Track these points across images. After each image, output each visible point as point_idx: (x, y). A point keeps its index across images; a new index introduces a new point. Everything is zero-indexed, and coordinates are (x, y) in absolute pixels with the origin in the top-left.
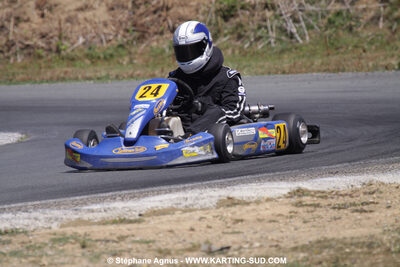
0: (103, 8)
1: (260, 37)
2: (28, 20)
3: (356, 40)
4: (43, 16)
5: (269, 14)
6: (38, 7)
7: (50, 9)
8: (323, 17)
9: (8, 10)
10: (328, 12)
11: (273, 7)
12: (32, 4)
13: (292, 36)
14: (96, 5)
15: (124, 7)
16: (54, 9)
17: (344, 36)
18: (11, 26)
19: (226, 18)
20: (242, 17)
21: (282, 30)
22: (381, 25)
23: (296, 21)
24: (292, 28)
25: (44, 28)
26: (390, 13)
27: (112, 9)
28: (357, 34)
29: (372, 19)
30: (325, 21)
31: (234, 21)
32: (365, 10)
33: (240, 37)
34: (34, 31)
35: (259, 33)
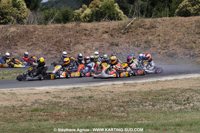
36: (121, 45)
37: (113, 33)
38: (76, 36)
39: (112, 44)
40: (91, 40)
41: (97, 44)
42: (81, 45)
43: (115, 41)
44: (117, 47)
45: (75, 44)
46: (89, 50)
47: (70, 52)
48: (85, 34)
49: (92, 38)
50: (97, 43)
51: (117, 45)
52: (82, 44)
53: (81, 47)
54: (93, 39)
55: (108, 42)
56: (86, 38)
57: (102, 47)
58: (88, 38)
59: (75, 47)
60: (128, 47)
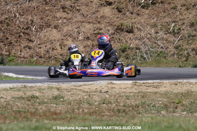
0: (82, 47)
1: (134, 59)
2: (56, 49)
3: (166, 61)
4: (61, 48)
5: (138, 51)
6: (60, 45)
7: (64, 46)
8: (156, 53)
9: (50, 46)
10: (158, 51)
11: (139, 49)
12: (58, 44)
13: (145, 59)
14: (79, 46)
15: (89, 47)
16: (66, 46)
17: (163, 59)
18: (51, 51)
19: (123, 52)
20: (129, 52)
21: (142, 56)
22: (175, 56)
23: (147, 54)
24: (145, 56)
25: (62, 52)
26: (179, 53)
27: (85, 47)
28: (167, 59)
29: (172, 54)
30: (157, 54)
31: (126, 53)
32: (170, 51)
33: (127, 58)
34: (58, 53)
35: (134, 57)
36: (139, 30)
37: (123, 6)
38: (44, 11)
39: (120, 29)
40: (75, 19)
41: (88, 28)
42: (54, 31)
43: (127, 22)
44: (131, 35)
45: (41, 28)
46: (70, 39)
47: (31, 45)
48: (63, 8)
49: (77, 14)
50: (88, 26)
51: (130, 31)
52: (56, 27)
53: (55, 34)
54: (79, 18)
55: (111, 24)
56: (64, 15)
57: (99, 34)
58: (70, 16)
59: (42, 34)
60: (154, 35)
